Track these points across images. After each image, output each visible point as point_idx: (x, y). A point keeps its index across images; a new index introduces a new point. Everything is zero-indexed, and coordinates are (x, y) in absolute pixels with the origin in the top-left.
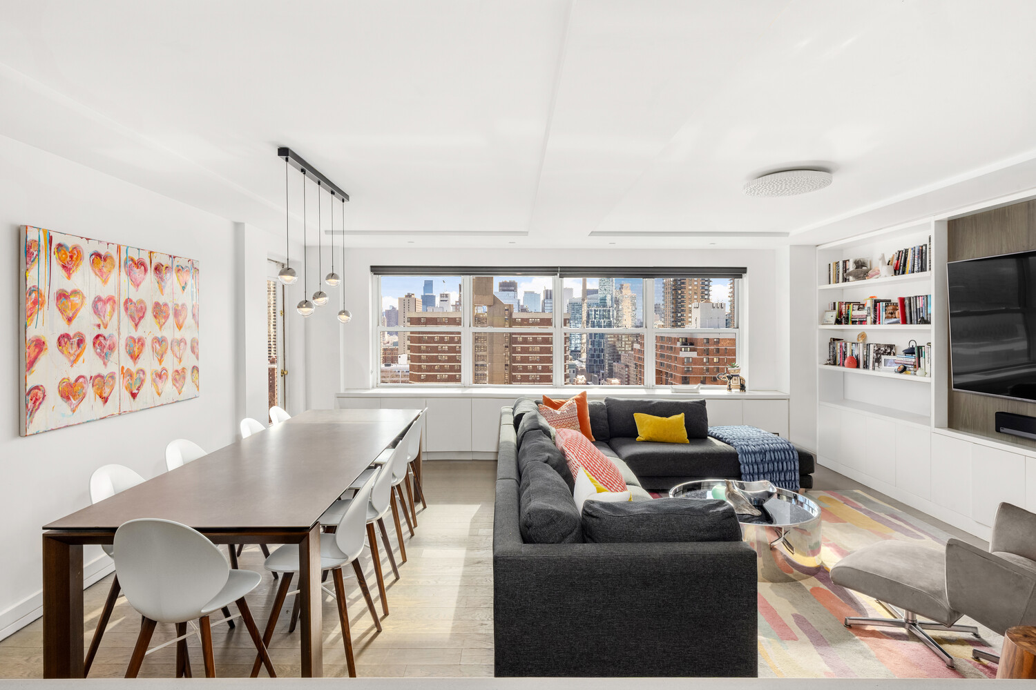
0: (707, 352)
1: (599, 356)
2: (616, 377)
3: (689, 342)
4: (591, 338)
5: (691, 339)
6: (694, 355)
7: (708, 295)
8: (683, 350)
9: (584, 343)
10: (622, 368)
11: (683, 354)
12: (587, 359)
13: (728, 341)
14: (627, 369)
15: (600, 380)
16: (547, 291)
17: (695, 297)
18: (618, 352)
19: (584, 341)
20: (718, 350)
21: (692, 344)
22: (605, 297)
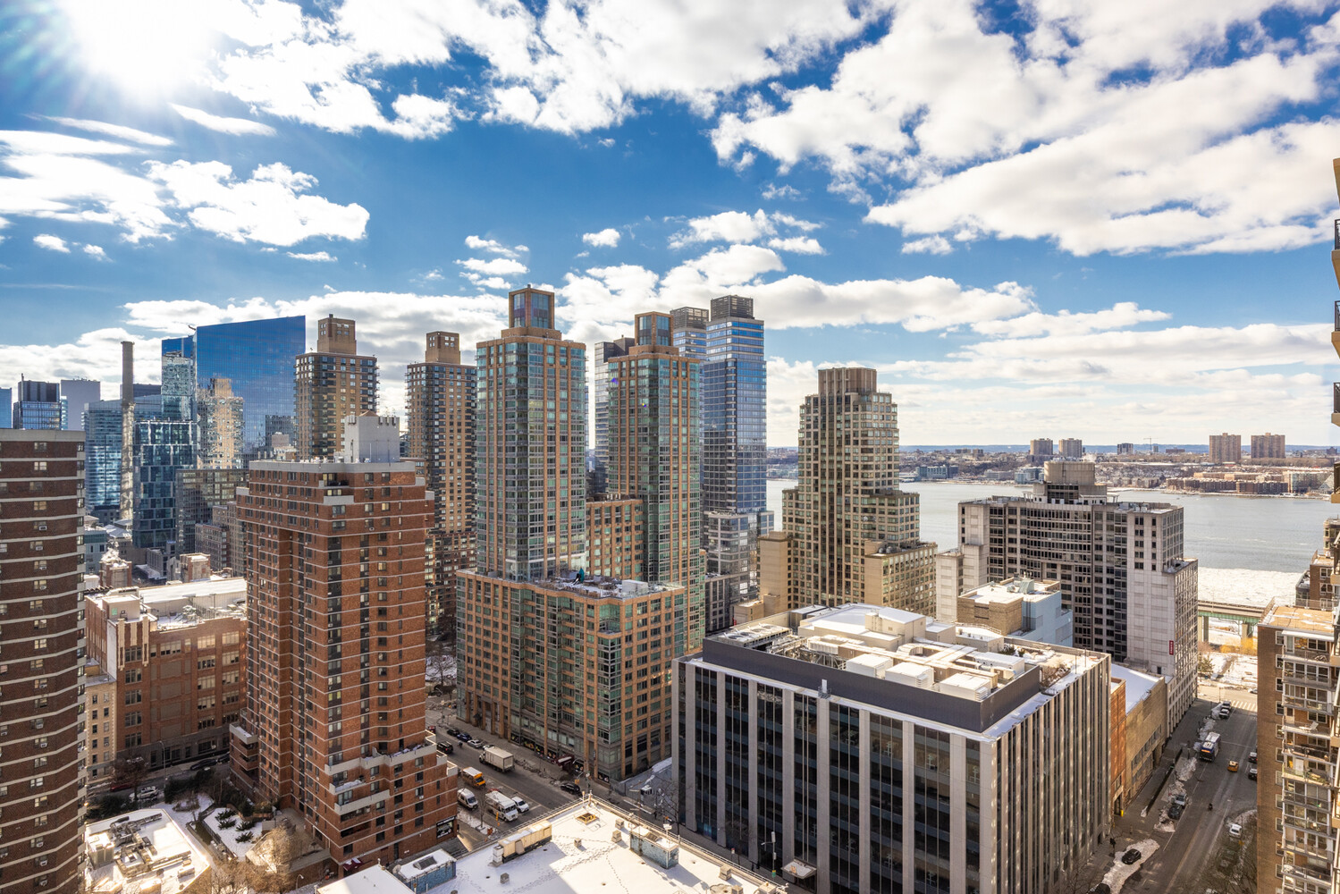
0: (371, 496)
1: (163, 514)
2: (201, 550)
3: (341, 481)
4: (144, 478)
5: (343, 475)
6: (349, 500)
7: (374, 404)
8: (330, 493)
9: (127, 491)
10: (215, 533)
11: (329, 501)
12: (134, 521)
13: (404, 477)
14: (225, 534)
15: (166, 559)
16: (29, 382)
17: (352, 406)
18: (205, 504)
19: (129, 485)
20: (388, 491)
21: (344, 483)
22: (178, 400)
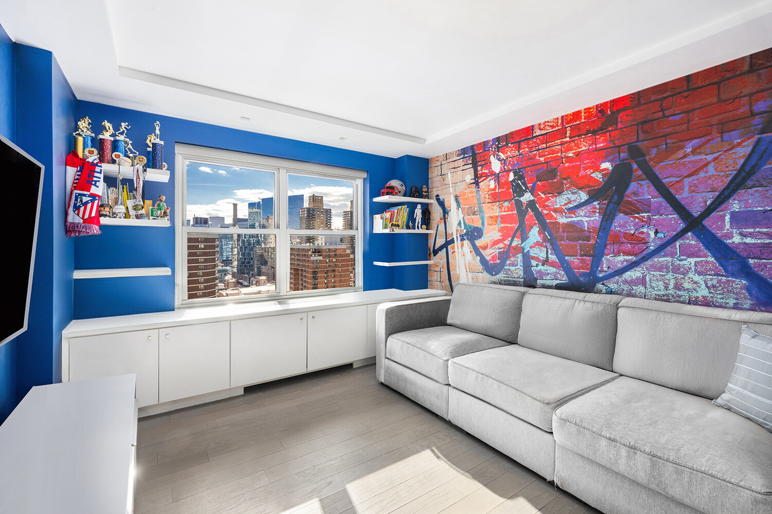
0: (329, 256)
1: (249, 263)
2: (263, 275)
3: (317, 251)
4: (241, 250)
5: (318, 249)
6: (321, 258)
7: (330, 225)
8: (313, 255)
9: (235, 255)
10: (269, 269)
11: (313, 258)
12: (238, 265)
13: (342, 250)
14: (273, 270)
15: (250, 278)
16: (197, 218)
17: (322, 226)
18: (265, 259)
19: (236, 253)
20: (336, 255)
21: (319, 252)
22: (255, 224)
